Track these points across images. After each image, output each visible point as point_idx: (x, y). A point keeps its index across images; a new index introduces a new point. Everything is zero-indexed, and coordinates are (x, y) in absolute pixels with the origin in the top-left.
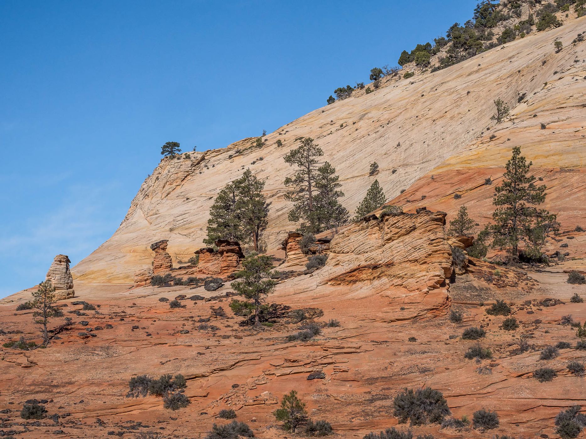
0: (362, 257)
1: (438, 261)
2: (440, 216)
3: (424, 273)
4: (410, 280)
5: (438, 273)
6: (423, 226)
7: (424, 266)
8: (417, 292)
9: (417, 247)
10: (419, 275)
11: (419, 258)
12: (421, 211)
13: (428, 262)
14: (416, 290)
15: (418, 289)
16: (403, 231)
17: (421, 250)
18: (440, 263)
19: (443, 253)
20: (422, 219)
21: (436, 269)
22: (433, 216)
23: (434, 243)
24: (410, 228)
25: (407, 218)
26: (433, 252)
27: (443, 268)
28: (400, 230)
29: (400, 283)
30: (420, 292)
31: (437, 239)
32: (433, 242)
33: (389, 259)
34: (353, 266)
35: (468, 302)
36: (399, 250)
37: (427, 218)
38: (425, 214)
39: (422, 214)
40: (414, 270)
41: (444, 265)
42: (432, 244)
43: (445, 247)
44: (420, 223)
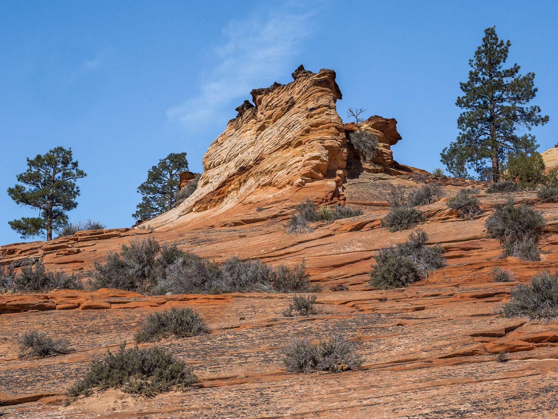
0: (232, 164)
1: (319, 137)
2: (325, 77)
3: (298, 159)
4: (280, 173)
5: (316, 153)
6: (304, 96)
7: (299, 149)
8: (288, 187)
9: (291, 124)
10: (290, 163)
11: (292, 139)
12: (298, 74)
13: (303, 142)
14: (287, 186)
15: (288, 183)
16: (278, 110)
17: (296, 126)
18: (322, 141)
19: (328, 128)
20: (301, 87)
21: (314, 148)
22: (315, 78)
23: (315, 114)
24: (287, 102)
25: (283, 90)
26: (312, 126)
27: (327, 148)
28: (274, 110)
29: (268, 180)
30: (292, 187)
31: (319, 107)
32: (313, 112)
33: (259, 153)
34: (222, 179)
35: (375, 202)
36: (270, 137)
37: (307, 82)
38: (304, 78)
39: (300, 79)
40: (286, 158)
41: (328, 143)
42: (311, 117)
43: (332, 118)
44: (299, 93)
